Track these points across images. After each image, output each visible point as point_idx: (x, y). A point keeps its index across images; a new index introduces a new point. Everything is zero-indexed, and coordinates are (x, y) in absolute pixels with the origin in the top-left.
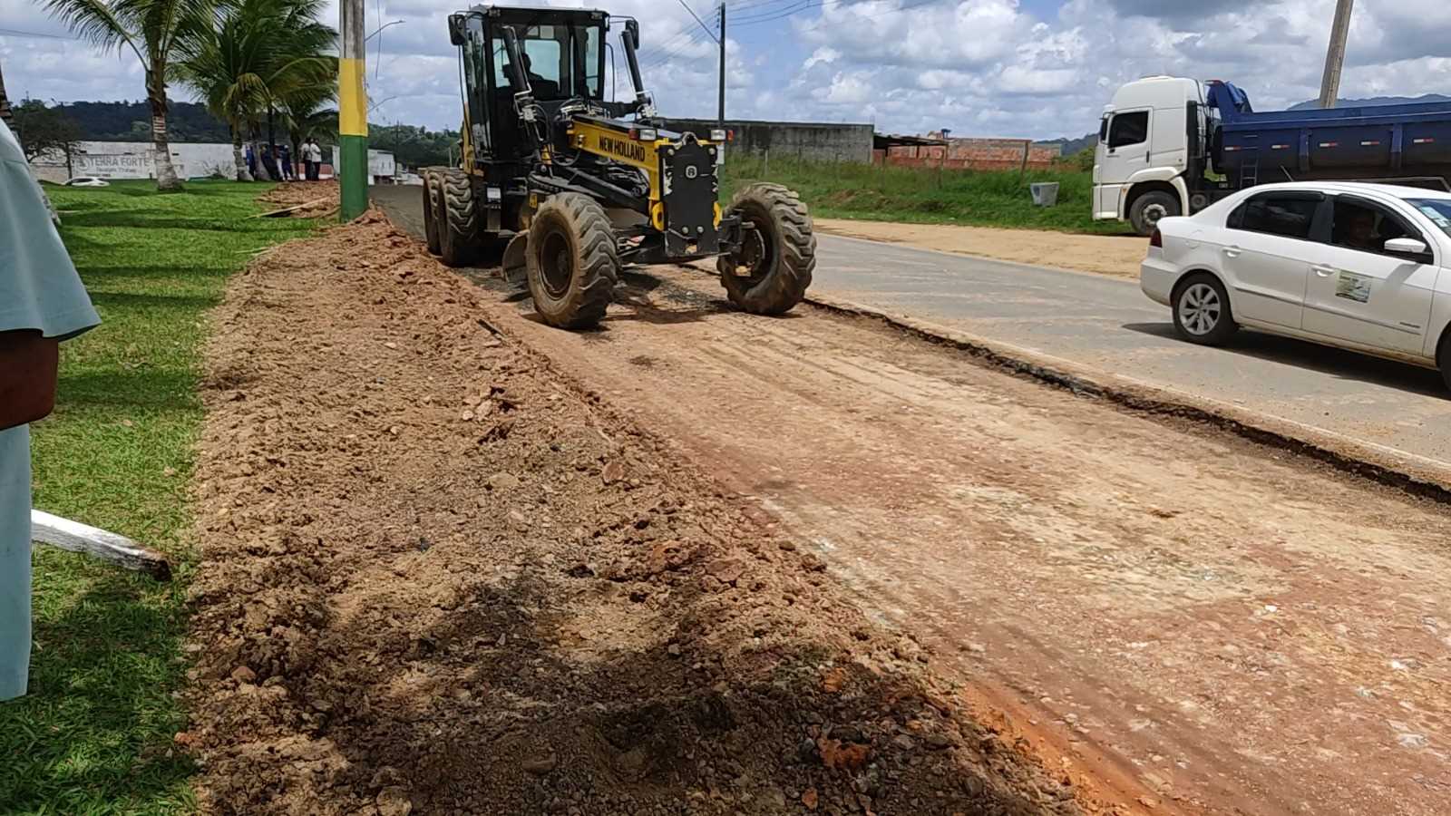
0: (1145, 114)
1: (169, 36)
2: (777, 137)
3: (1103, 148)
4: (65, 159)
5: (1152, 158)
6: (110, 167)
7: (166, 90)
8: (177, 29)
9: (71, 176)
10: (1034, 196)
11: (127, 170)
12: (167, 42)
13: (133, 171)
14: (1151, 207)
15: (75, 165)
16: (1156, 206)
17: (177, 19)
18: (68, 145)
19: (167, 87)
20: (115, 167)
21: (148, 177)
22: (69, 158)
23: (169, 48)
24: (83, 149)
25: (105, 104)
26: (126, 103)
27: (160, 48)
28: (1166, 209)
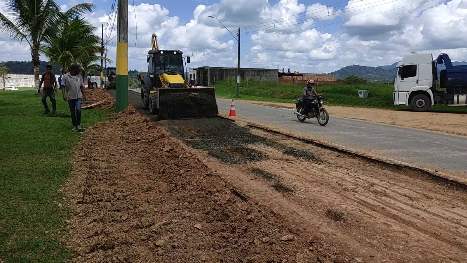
0: (416, 65)
1: (41, 35)
2: (246, 73)
3: (398, 78)
4: (3, 80)
5: (419, 82)
6: (18, 83)
7: (39, 56)
8: (45, 33)
9: (4, 86)
10: (359, 95)
11: (24, 84)
12: (40, 39)
13: (27, 84)
14: (419, 100)
15: (6, 82)
16: (421, 100)
17: (45, 29)
18: (4, 76)
19: (40, 55)
20: (20, 83)
21: (32, 86)
22: (4, 80)
23: (41, 41)
24: (9, 77)
25: (18, 62)
26: (25, 61)
27: (38, 40)
28: (425, 101)
